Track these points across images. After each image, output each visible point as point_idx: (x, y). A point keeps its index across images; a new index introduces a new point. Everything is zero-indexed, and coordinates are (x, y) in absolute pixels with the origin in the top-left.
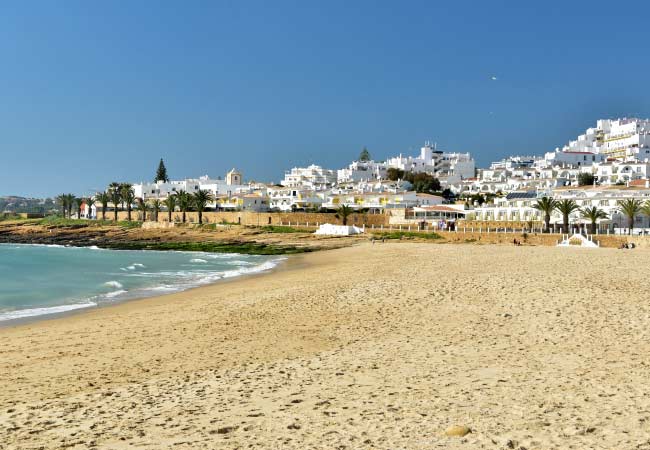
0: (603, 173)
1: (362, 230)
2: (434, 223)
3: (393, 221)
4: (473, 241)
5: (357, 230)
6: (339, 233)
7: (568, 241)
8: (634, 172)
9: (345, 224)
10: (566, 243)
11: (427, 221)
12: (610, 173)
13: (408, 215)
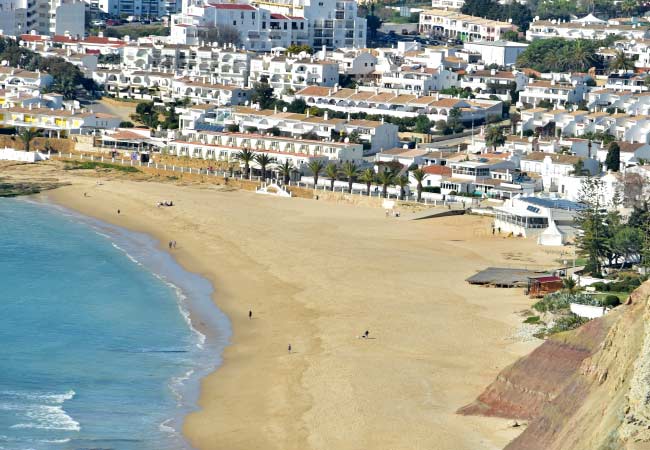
0: (276, 70)
1: (48, 156)
2: (127, 153)
3: (78, 147)
4: (175, 178)
5: (43, 156)
6: (24, 159)
7: (266, 188)
8: (309, 73)
9: (28, 150)
10: (264, 191)
11: (119, 151)
12: (283, 72)
13: (97, 143)
